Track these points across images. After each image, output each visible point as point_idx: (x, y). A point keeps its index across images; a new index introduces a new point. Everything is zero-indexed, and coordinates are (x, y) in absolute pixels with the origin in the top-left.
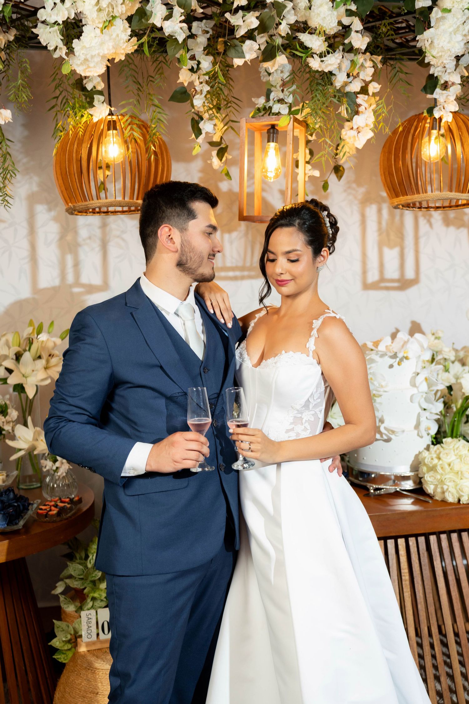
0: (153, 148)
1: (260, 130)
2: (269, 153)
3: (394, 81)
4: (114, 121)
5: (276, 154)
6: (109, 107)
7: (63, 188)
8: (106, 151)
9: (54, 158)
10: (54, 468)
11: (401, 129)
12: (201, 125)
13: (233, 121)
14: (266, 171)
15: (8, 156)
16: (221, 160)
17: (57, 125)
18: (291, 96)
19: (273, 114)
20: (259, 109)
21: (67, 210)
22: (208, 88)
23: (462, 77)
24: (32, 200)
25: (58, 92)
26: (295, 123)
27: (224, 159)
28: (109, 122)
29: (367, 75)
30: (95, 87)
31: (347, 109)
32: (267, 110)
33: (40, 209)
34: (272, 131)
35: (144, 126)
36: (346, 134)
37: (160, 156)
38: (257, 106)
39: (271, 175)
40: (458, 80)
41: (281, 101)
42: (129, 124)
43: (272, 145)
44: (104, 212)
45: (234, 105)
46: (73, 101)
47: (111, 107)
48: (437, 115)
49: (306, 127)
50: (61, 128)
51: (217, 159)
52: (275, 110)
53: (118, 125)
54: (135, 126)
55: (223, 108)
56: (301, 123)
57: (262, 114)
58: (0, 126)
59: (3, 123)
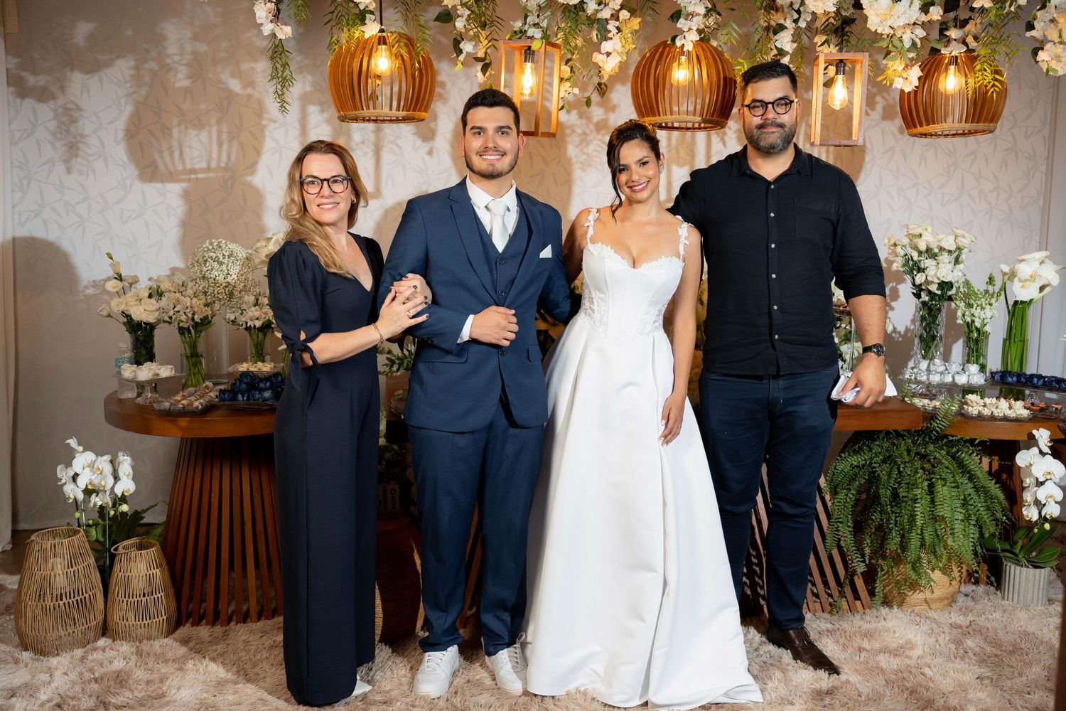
0: (417, 64)
1: (520, 49)
2: (526, 71)
3: (644, 10)
4: (384, 37)
5: (532, 73)
6: (380, 25)
7: (336, 97)
8: (375, 64)
9: (329, 69)
11: (648, 55)
12: (461, 46)
13: (495, 40)
14: (522, 89)
15: (287, 67)
16: (484, 75)
17: (332, 38)
18: (546, 20)
19: (529, 38)
20: (515, 32)
21: (339, 118)
22: (469, 12)
23: (706, 8)
24: (305, 100)
25: (333, 8)
26: (547, 46)
27: (488, 74)
28: (380, 37)
29: (616, 4)
30: (367, 7)
31: (597, 34)
32: (523, 32)
33: (313, 110)
34: (528, 51)
35: (410, 43)
36: (596, 57)
37: (423, 71)
38: (515, 29)
39: (527, 92)
40: (702, 11)
41: (536, 25)
42: (397, 42)
43: (529, 65)
44: (373, 120)
45: (496, 24)
46: (347, 16)
47: (382, 25)
48: (678, 43)
49: (560, 48)
50: (336, 41)
51: (480, 75)
52: (530, 33)
53: (387, 41)
54: (402, 44)
55: (488, 26)
56: (555, 45)
57: (518, 36)
58: (280, 40)
59: (284, 38)
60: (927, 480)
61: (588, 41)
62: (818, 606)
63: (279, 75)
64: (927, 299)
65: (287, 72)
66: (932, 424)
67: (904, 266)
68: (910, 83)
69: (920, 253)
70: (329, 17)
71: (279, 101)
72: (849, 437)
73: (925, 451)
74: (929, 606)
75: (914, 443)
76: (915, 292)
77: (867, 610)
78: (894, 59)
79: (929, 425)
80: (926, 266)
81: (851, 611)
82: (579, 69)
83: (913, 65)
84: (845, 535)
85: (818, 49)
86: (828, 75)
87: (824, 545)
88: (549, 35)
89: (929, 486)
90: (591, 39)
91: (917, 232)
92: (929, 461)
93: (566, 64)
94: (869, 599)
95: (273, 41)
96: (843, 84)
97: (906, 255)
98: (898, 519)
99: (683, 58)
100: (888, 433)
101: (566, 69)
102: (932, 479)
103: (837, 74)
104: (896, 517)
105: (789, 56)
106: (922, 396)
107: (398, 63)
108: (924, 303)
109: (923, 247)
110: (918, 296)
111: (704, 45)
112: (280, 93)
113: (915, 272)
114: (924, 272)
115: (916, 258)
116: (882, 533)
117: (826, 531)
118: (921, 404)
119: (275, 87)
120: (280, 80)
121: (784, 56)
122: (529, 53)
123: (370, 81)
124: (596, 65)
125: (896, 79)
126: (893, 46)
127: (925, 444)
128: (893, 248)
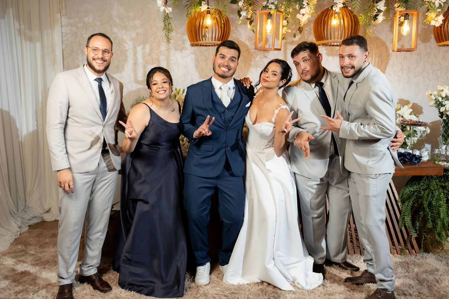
0: (223, 22)
1: (265, 14)
2: (268, 23)
4: (209, 11)
5: (271, 24)
6: (207, 6)
7: (190, 36)
9: (187, 25)
10: (183, 144)
11: (320, 15)
12: (241, 13)
13: (255, 10)
14: (267, 30)
15: (170, 24)
16: (251, 26)
17: (188, 12)
19: (269, 9)
20: (264, 6)
21: (191, 45)
26: (277, 12)
27: (252, 25)
28: (207, 11)
31: (298, 6)
34: (269, 15)
35: (220, 13)
36: (298, 16)
37: (225, 25)
39: (268, 32)
41: (272, 3)
42: (214, 13)
43: (269, 20)
44: (205, 46)
45: (256, 3)
46: (194, 3)
47: (208, 6)
48: (334, 9)
49: (283, 13)
50: (190, 14)
51: (249, 25)
52: (270, 7)
53: (211, 12)
54: (217, 13)
55: (252, 5)
56: (280, 12)
57: (265, 8)
58: (167, 13)
59: (168, 12)
60: (445, 197)
61: (295, 9)
62: (395, 251)
63: (167, 28)
64: (445, 118)
65: (170, 26)
66: (448, 173)
67: (435, 104)
68: (439, 23)
69: (443, 98)
70: (187, 3)
71: (167, 38)
72: (410, 178)
73: (445, 185)
74: (446, 253)
75: (440, 181)
76: (440, 115)
77: (418, 254)
78: (431, 12)
79: (446, 174)
80: (445, 104)
81: (410, 254)
82: (291, 21)
83: (440, 15)
84: (408, 221)
85: (396, 9)
86: (400, 21)
87: (398, 225)
88: (278, 7)
89: (446, 200)
90: (296, 8)
91: (441, 88)
92: (447, 189)
93: (285, 20)
94: (418, 249)
95: (164, 14)
96: (408, 24)
97: (436, 99)
98: (432, 214)
99: (336, 15)
100: (428, 177)
101: (285, 22)
102: (447, 197)
103: (405, 20)
104: (431, 214)
105: (383, 12)
106: (443, 161)
107: (215, 21)
108: (444, 120)
109: (444, 96)
110: (441, 117)
111: (345, 9)
112: (167, 35)
113: (440, 107)
114: (444, 106)
115: (440, 100)
116: (425, 220)
117: (399, 219)
118: (443, 164)
119: (165, 33)
120: (167, 30)
121: (381, 12)
122: (270, 15)
123: (203, 29)
124: (298, 19)
125: (432, 21)
126: (431, 6)
127: (445, 182)
128: (430, 96)
